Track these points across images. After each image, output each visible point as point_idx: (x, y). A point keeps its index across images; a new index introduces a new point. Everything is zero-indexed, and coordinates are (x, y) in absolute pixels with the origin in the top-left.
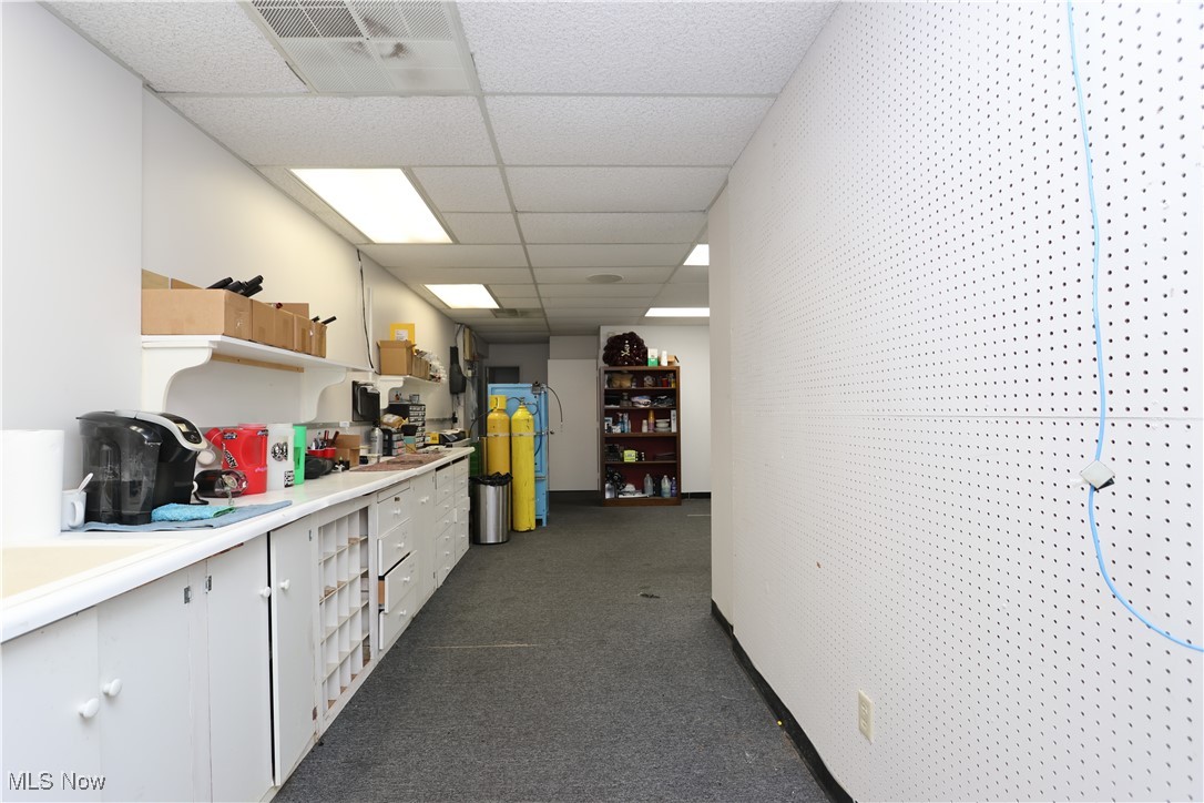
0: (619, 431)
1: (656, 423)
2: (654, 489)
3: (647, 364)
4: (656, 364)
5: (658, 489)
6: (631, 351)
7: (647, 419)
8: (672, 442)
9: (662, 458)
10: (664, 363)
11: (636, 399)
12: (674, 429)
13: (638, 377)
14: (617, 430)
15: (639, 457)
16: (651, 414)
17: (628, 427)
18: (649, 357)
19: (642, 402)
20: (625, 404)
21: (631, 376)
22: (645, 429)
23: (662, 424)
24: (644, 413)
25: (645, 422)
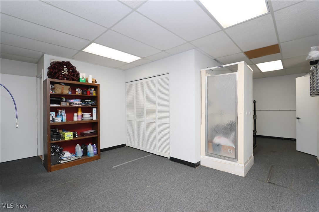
0: (60, 121)
1: (82, 115)
2: (83, 152)
3: (79, 81)
4: (85, 82)
5: (85, 152)
6: (68, 71)
7: (77, 112)
8: (95, 125)
9: (88, 134)
10: (90, 81)
11: (72, 101)
12: (95, 118)
13: (73, 87)
14: (58, 120)
15: (74, 135)
16: (80, 110)
17: (65, 118)
18: (81, 77)
19: (76, 102)
20: (63, 104)
21: (69, 87)
22: (75, 119)
23: (87, 116)
24: (76, 110)
25: (75, 114)
